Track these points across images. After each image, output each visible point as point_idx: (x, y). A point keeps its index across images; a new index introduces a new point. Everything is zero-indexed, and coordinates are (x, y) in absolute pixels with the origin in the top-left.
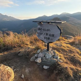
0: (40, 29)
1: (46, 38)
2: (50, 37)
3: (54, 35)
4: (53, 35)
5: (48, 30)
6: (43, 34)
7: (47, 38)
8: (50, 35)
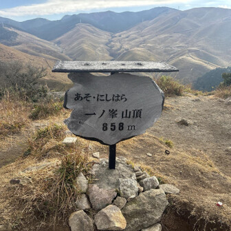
0: (83, 96)
1: (109, 127)
2: (123, 121)
3: (140, 111)
4: (138, 114)
5: (117, 98)
6: (97, 116)
7: (112, 125)
8: (126, 115)
